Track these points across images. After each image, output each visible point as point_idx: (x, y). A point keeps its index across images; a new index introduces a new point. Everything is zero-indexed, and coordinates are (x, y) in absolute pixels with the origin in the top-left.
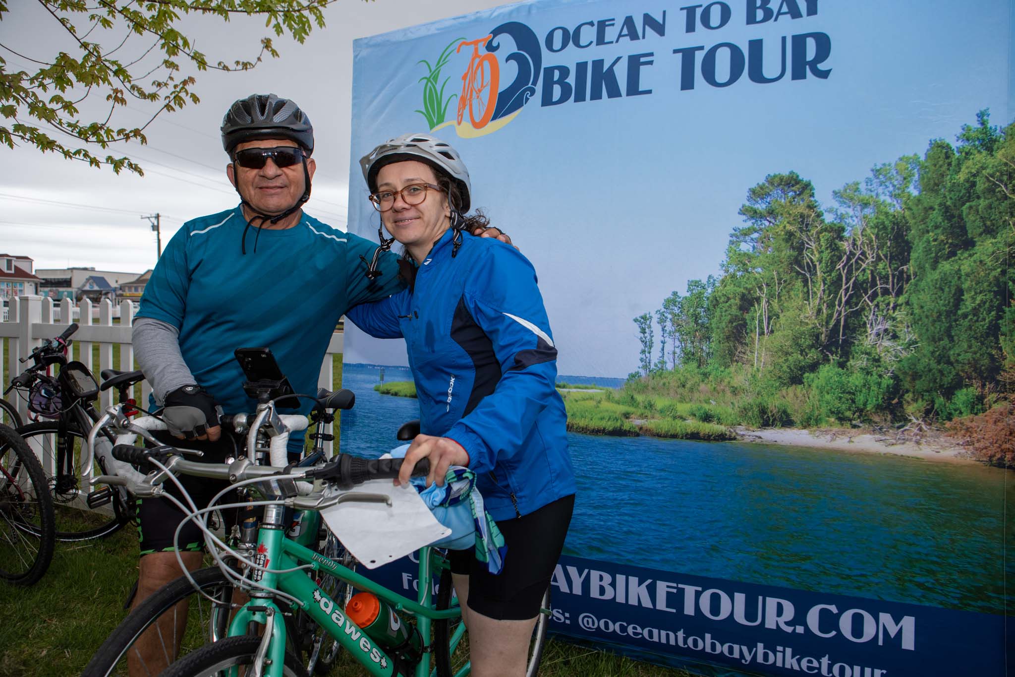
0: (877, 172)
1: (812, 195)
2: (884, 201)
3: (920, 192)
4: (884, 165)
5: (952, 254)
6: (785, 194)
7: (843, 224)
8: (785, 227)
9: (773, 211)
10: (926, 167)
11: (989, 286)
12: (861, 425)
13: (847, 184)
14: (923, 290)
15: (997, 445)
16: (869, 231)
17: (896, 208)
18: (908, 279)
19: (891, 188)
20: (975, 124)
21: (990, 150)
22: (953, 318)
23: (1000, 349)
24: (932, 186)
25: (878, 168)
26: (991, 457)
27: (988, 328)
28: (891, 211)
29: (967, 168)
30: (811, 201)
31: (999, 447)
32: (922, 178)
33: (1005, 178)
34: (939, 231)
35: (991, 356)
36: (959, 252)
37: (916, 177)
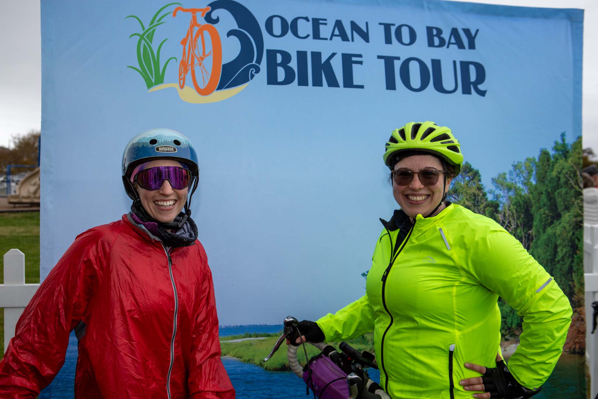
0: (515, 167)
1: (480, 180)
2: (519, 187)
3: (537, 182)
4: (518, 162)
5: (552, 223)
6: (464, 179)
7: (498, 202)
8: (464, 203)
9: (456, 190)
10: (538, 166)
11: (568, 242)
12: (510, 338)
13: (499, 174)
14: (539, 246)
15: (572, 340)
16: (512, 207)
17: (525, 192)
18: (532, 239)
19: (522, 179)
20: (560, 141)
21: (566, 157)
22: (553, 263)
23: (573, 281)
24: (541, 179)
25: (516, 164)
26: (570, 348)
27: (569, 269)
28: (523, 194)
29: (557, 168)
30: (479, 185)
31: (573, 342)
32: (537, 173)
33: (572, 175)
34: (545, 208)
35: (570, 285)
36: (555, 221)
37: (534, 172)
